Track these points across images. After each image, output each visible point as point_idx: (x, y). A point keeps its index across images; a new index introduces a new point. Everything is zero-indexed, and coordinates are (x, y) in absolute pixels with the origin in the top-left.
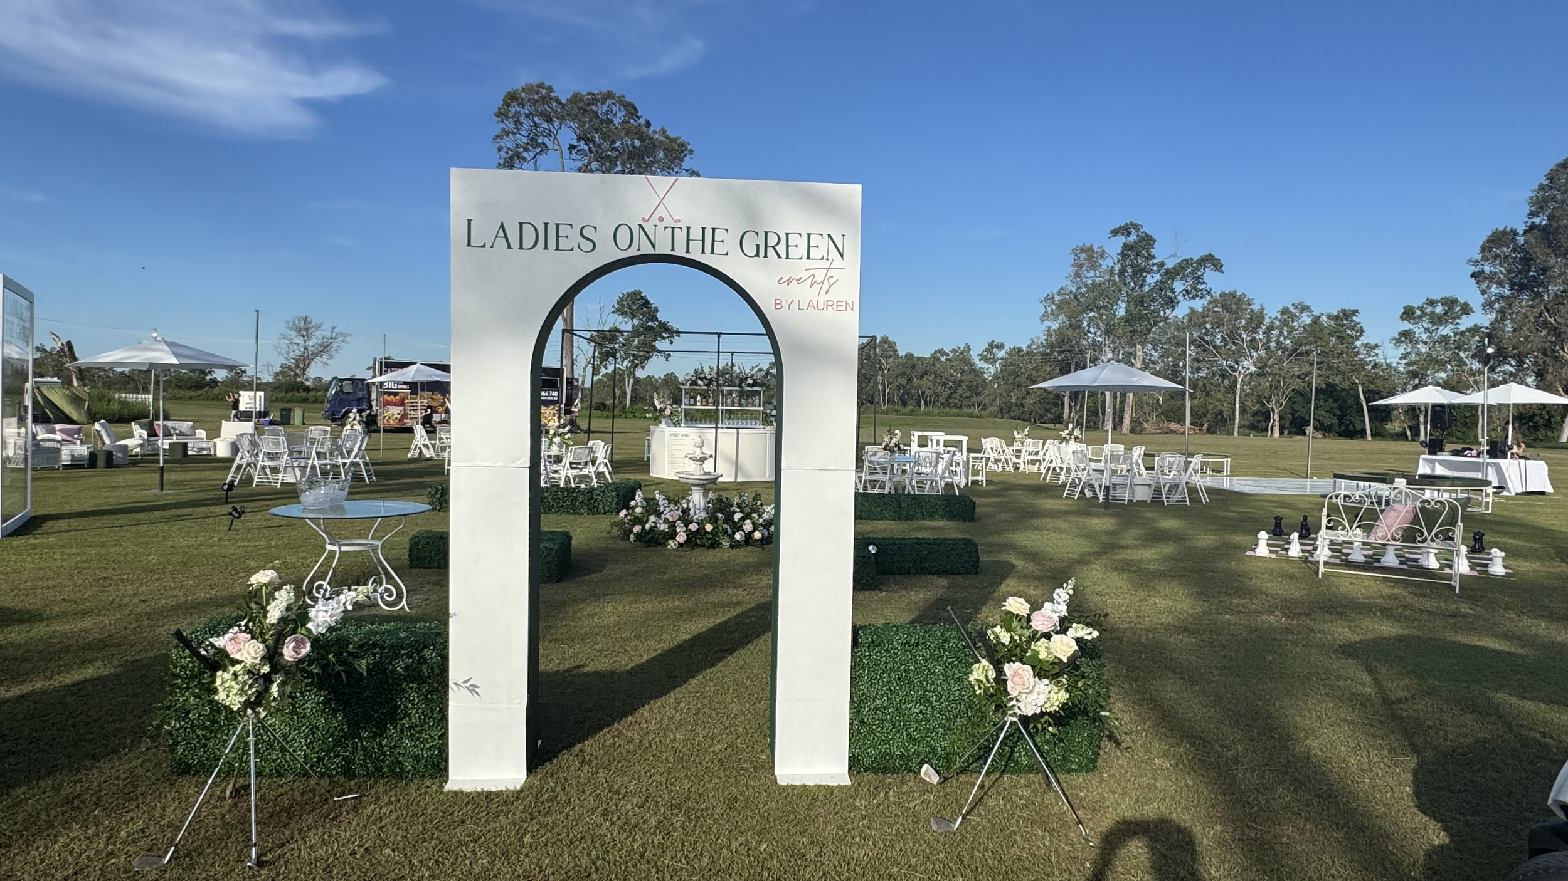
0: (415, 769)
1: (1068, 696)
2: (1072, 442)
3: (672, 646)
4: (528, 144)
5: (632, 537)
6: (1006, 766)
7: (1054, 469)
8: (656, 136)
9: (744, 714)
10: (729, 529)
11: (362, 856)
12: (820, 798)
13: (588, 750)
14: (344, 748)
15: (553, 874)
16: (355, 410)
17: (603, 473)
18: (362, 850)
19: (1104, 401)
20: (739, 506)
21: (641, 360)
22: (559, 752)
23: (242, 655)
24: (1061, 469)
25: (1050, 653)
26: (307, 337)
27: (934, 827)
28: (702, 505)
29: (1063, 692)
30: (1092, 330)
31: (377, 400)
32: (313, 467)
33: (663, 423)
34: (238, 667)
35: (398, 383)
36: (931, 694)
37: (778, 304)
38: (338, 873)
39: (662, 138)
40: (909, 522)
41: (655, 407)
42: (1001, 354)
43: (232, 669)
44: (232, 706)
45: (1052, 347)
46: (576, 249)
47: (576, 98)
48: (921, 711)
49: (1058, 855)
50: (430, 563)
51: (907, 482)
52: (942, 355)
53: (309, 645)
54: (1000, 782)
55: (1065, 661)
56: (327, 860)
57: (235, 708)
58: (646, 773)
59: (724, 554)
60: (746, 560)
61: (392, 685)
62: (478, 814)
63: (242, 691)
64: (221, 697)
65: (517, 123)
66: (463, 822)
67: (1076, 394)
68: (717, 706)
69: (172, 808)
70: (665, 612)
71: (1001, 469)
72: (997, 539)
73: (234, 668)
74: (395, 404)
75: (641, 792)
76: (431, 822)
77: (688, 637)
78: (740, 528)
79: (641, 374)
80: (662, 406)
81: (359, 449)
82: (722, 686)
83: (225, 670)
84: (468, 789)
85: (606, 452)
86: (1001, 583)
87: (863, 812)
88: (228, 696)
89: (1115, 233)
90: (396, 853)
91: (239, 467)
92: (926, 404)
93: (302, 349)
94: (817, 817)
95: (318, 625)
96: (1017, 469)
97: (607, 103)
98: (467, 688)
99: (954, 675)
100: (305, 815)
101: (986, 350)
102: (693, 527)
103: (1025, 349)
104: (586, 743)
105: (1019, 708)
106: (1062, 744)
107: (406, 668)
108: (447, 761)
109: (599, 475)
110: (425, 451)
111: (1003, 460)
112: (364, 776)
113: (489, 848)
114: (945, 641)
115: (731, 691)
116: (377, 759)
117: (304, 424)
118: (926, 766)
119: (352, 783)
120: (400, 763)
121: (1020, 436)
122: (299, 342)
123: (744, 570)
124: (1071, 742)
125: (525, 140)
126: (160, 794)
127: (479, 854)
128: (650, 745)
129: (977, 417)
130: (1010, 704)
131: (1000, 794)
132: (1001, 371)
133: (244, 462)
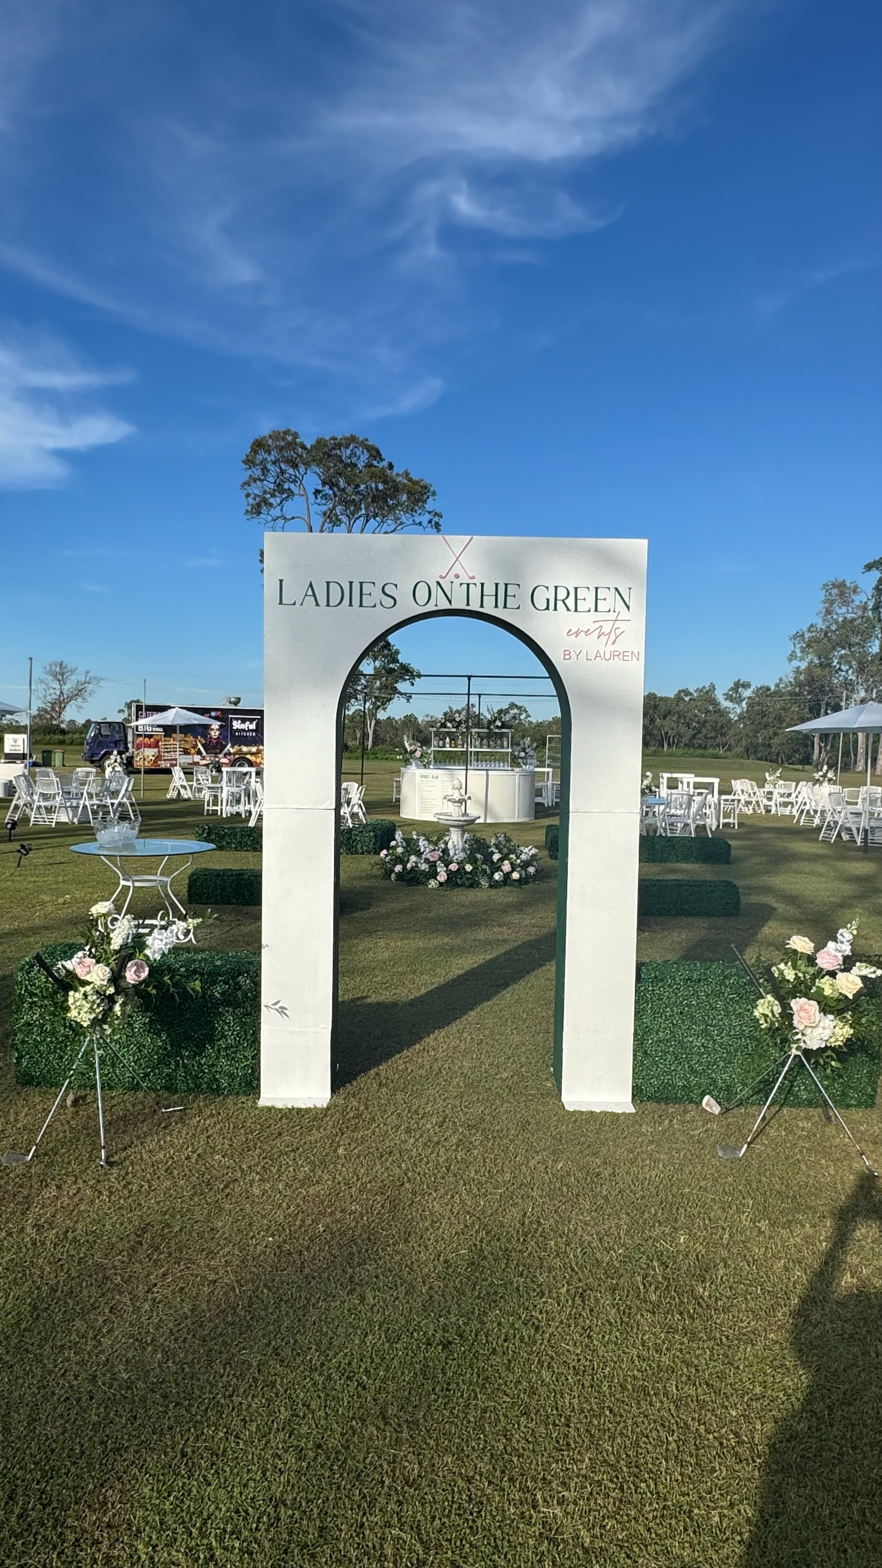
0: (230, 1086)
1: (852, 1031)
2: (826, 784)
3: (447, 980)
4: (275, 490)
5: (393, 876)
6: (785, 1099)
7: (808, 812)
8: (399, 479)
9: (524, 1044)
10: (488, 870)
11: (197, 1160)
12: (608, 1124)
13: (383, 1074)
14: (168, 1066)
15: (370, 1182)
16: (115, 752)
17: (357, 814)
18: (195, 1155)
19: (856, 742)
20: (497, 846)
21: (383, 702)
22: (358, 1074)
23: (91, 977)
24: (816, 812)
25: (834, 990)
26: (62, 682)
27: (720, 1153)
28: (460, 846)
29: (847, 1027)
30: (844, 668)
31: (133, 742)
32: (85, 807)
33: (414, 764)
34: (88, 988)
35: (153, 726)
36: (712, 1029)
37: (567, 655)
38: (179, 1174)
39: (406, 481)
40: (663, 864)
41: (406, 750)
42: (747, 693)
43: (82, 990)
44: (82, 1023)
45: (800, 685)
46: (378, 605)
47: (320, 443)
48: (703, 1045)
49: (843, 1183)
50: (207, 899)
51: (658, 824)
52: (686, 695)
53: (147, 969)
54: (779, 1114)
55: (851, 997)
56: (167, 1163)
57: (85, 1025)
58: (440, 1096)
59: (483, 894)
60: (506, 899)
61: (211, 1008)
62: (293, 1127)
63: (92, 1010)
64: (73, 1014)
65: (265, 470)
66: (280, 1134)
67: (826, 736)
68: (498, 1037)
69: (23, 1114)
70: (436, 948)
71: (751, 812)
72: (754, 881)
73: (84, 989)
74: (150, 746)
75: (438, 1113)
76: (252, 1133)
77: (461, 972)
78: (499, 869)
79: (382, 715)
80: (413, 748)
81: (127, 790)
82: (501, 1018)
83: (76, 990)
84: (279, 1105)
85: (360, 793)
86: (763, 926)
87: (651, 1138)
88: (79, 1013)
89: (869, 567)
90: (226, 1159)
91: (17, 807)
92: (669, 744)
93: (58, 693)
94: (607, 1140)
95: (154, 952)
96: (768, 811)
97: (351, 447)
98: (277, 1010)
99: (734, 1011)
100: (139, 1124)
101: (732, 689)
102: (453, 867)
103: (773, 688)
104: (381, 1067)
105: (804, 1042)
106: (841, 1080)
107: (222, 994)
108: (259, 1079)
109: (354, 815)
110: (182, 791)
111: (754, 802)
112: (185, 1091)
113: (308, 1157)
114: (726, 977)
115: (509, 1024)
116: (197, 1076)
117: (64, 766)
118: (707, 1098)
119: (176, 1097)
120: (217, 1080)
121: (772, 778)
122: (56, 687)
123: (506, 909)
124: (850, 1078)
125: (272, 486)
126: (11, 1101)
127: (300, 1162)
128: (440, 1071)
129: (722, 758)
130: (796, 1038)
131: (781, 1126)
132: (748, 711)
133: (21, 803)
